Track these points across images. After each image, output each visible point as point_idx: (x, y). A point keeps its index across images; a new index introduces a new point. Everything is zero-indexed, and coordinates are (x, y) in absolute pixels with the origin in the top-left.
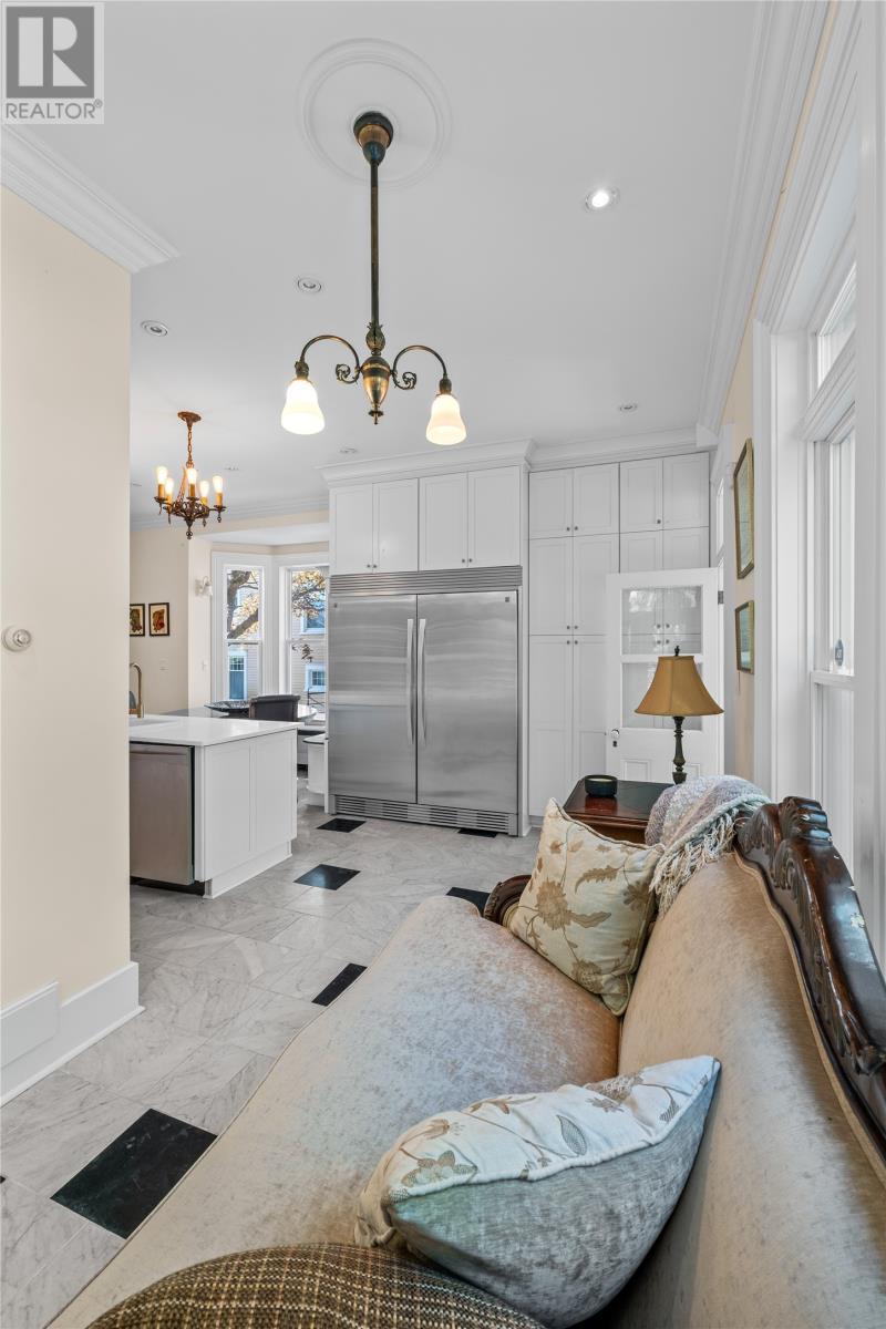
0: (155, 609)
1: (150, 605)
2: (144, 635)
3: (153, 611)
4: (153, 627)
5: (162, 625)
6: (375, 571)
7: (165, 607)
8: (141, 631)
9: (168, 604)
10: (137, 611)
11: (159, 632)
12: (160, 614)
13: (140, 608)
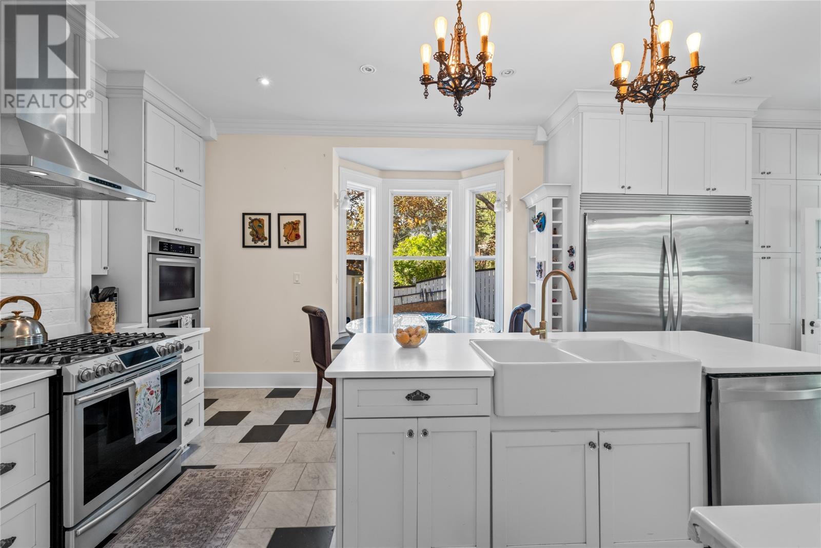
0: (285, 220)
1: (279, 215)
2: (269, 246)
3: (282, 223)
4: (283, 239)
5: (298, 237)
6: (628, 192)
7: (301, 218)
8: (266, 243)
9: (304, 215)
10: (260, 221)
11: (291, 244)
12: (295, 225)
13: (266, 218)
